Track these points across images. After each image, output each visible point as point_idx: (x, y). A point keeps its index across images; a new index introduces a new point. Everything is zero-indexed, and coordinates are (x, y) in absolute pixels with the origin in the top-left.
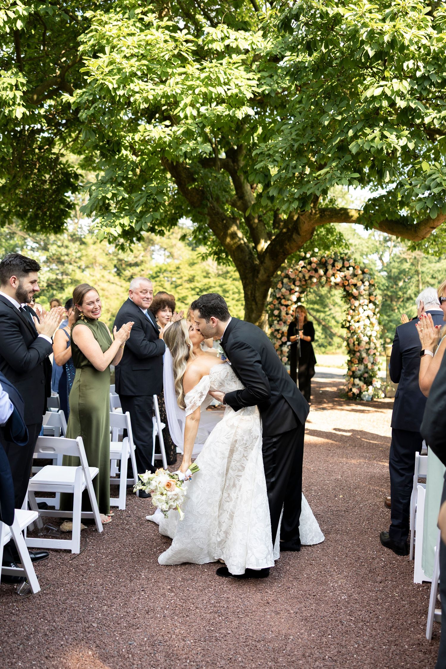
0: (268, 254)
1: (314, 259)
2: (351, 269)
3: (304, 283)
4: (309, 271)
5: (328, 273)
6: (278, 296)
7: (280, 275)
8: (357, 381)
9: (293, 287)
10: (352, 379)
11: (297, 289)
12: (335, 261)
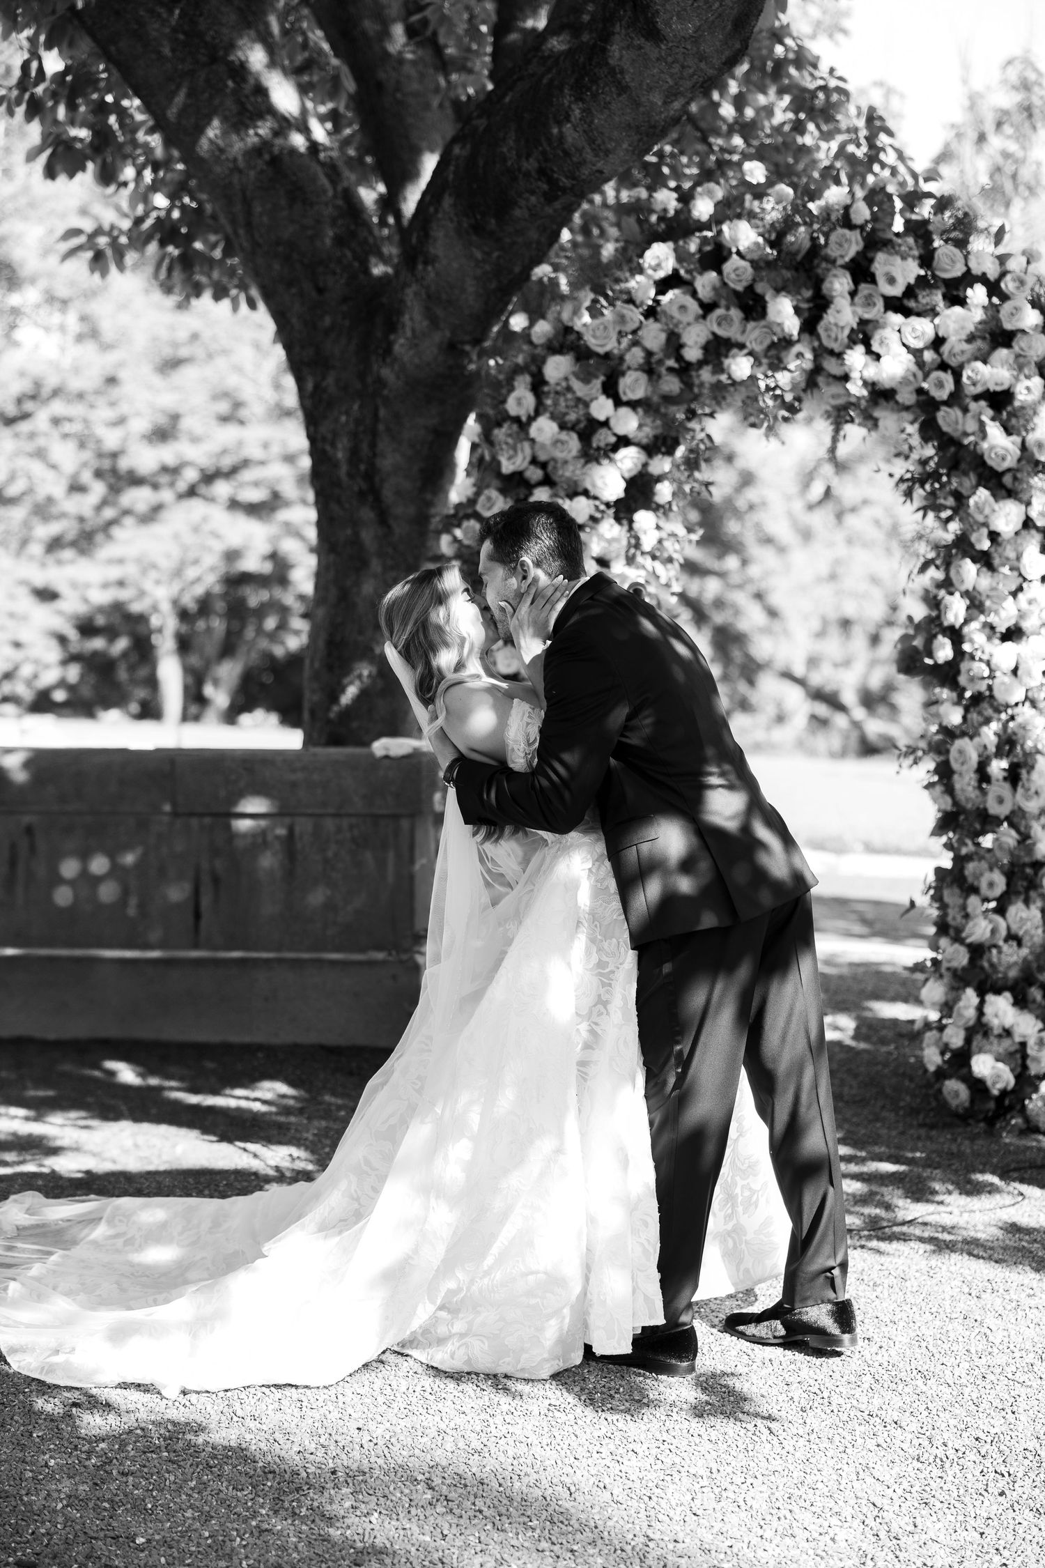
0: (447, 202)
1: (743, 235)
2: (977, 295)
3: (671, 385)
4: (707, 308)
5: (830, 317)
6: (507, 467)
7: (526, 335)
8: (1001, 1009)
9: (602, 408)
10: (970, 997)
11: (628, 422)
12: (876, 241)
